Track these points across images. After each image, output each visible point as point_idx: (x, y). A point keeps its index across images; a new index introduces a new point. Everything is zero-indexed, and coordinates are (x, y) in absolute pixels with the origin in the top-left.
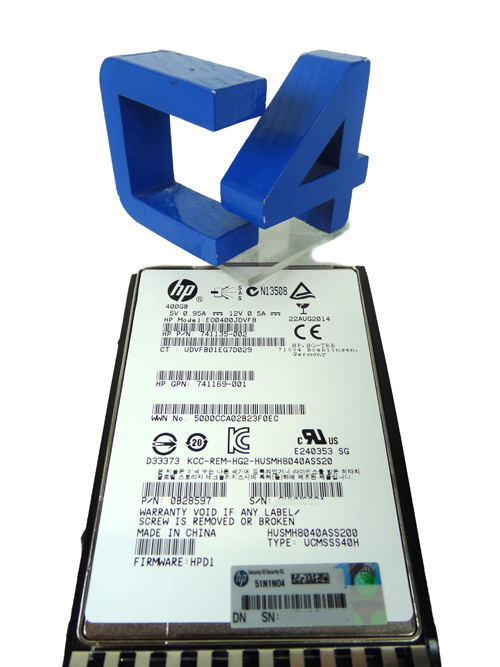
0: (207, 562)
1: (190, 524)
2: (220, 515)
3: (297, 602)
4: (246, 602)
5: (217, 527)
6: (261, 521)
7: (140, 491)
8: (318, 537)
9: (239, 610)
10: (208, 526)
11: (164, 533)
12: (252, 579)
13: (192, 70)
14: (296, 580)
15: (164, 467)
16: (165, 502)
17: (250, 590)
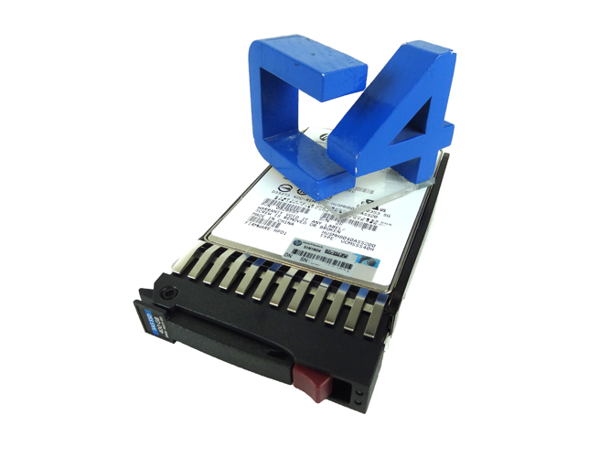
0: (282, 232)
1: (282, 217)
2: (300, 219)
3: (323, 259)
4: (295, 252)
5: (295, 223)
6: (321, 227)
7: (263, 200)
8: (351, 241)
9: (290, 252)
10: (291, 221)
11: (267, 217)
12: (303, 245)
13: (313, 54)
14: (327, 252)
15: (280, 196)
16: (273, 207)
17: (300, 248)
